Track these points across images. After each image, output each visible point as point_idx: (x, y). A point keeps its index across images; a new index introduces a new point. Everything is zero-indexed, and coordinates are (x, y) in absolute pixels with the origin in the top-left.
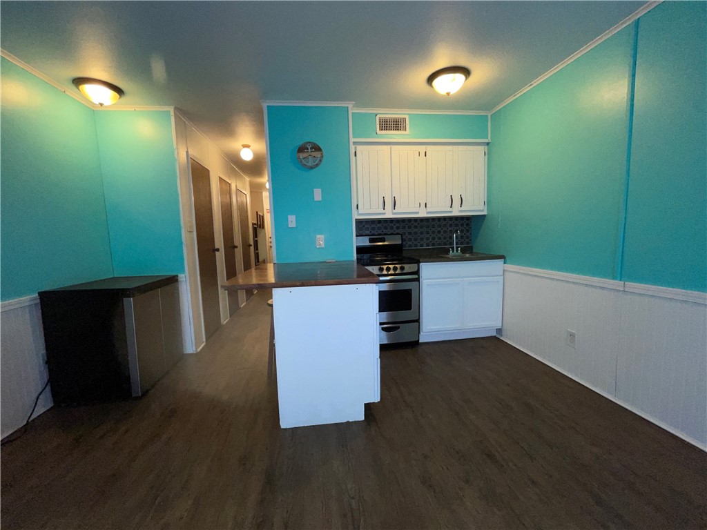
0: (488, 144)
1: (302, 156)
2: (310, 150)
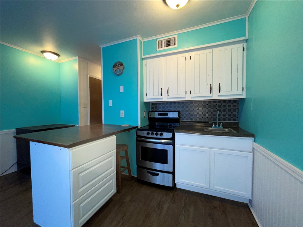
0: (247, 40)
2: (118, 66)
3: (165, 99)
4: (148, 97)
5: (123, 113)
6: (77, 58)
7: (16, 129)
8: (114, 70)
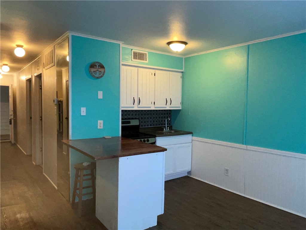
0: (182, 72)
1: (93, 70)
2: (97, 67)
3: (136, 108)
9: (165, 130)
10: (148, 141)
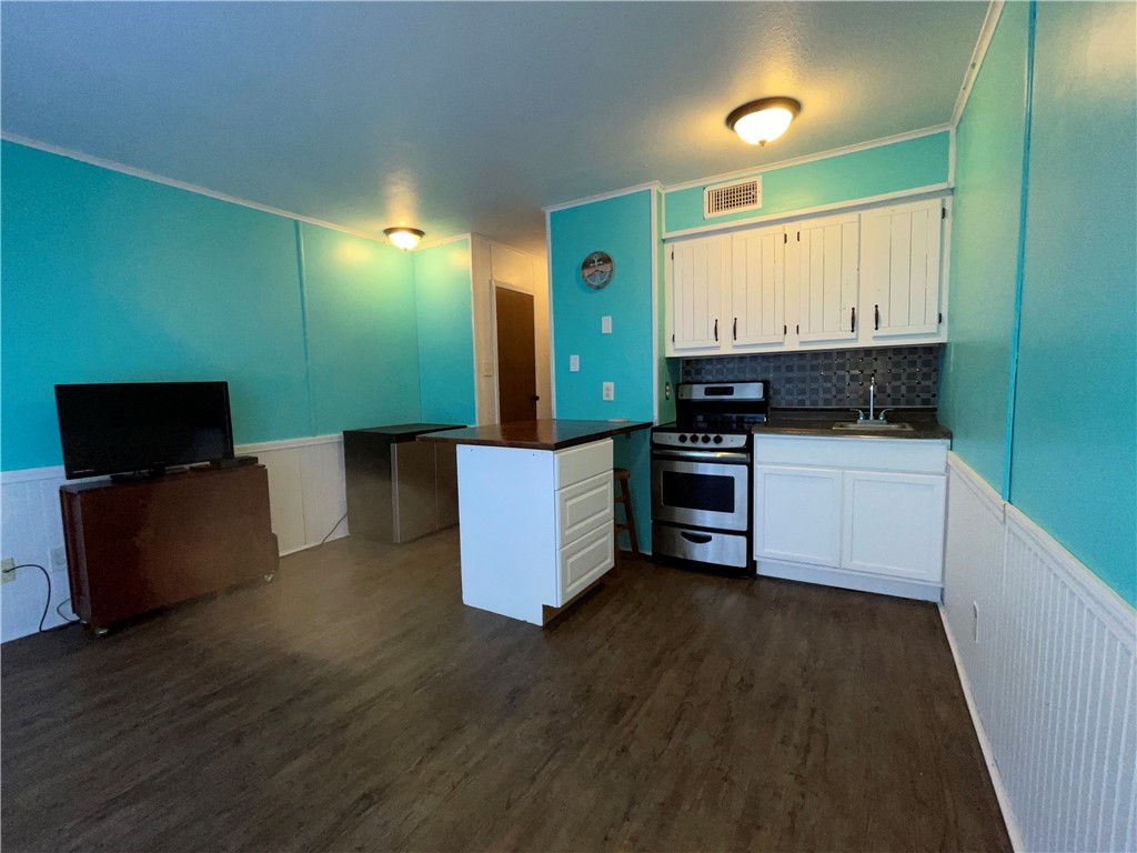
0: (952, 191)
1: (587, 272)
2: (596, 263)
3: (726, 347)
4: (678, 345)
5: (609, 389)
6: (468, 236)
7: (344, 432)
8: (586, 275)
9: (867, 417)
10: (718, 440)
